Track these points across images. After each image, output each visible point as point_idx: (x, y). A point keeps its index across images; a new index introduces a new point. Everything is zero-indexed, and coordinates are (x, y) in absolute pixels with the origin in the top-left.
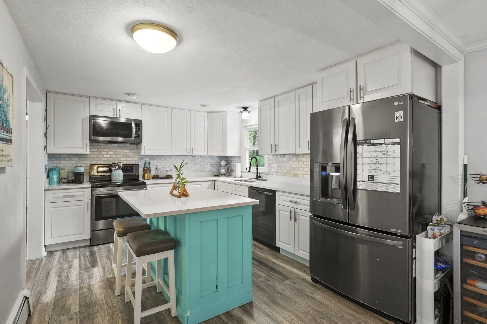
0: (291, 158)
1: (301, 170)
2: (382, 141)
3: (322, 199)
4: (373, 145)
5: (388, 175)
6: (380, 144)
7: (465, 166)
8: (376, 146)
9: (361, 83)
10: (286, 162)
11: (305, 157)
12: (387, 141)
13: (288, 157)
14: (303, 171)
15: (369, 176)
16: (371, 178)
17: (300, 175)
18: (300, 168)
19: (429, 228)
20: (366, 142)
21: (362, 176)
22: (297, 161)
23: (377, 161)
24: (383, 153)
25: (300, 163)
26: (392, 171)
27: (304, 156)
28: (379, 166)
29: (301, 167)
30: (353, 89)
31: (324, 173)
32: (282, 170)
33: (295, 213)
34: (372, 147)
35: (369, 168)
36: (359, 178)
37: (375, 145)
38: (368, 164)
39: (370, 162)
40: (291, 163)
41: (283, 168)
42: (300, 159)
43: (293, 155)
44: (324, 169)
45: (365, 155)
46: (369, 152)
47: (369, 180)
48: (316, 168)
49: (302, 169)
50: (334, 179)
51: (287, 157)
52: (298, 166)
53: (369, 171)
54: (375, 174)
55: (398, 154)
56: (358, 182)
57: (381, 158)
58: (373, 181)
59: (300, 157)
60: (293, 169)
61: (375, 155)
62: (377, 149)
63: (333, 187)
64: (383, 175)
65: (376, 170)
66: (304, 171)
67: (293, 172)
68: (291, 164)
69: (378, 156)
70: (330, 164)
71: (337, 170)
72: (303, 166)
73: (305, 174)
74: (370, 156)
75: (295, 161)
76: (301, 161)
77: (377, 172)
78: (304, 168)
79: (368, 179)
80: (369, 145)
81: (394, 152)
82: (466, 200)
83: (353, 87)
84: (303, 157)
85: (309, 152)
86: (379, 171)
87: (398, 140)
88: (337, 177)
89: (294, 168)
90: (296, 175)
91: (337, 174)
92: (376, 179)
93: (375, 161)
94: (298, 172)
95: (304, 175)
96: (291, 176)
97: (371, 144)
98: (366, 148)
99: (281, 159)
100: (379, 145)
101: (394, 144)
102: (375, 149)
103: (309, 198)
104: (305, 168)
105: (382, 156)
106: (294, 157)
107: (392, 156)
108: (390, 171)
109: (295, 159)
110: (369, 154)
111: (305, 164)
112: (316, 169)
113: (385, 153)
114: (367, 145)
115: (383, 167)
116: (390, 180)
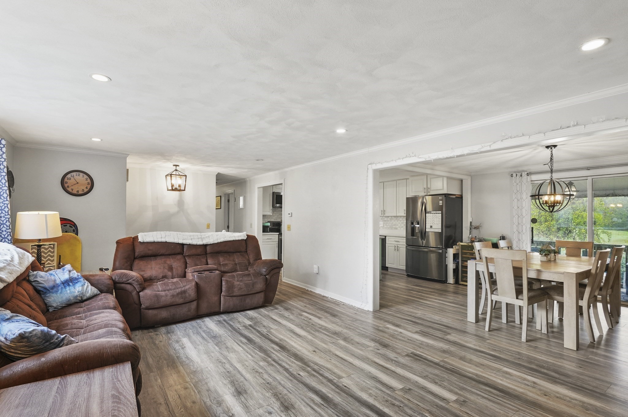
0: (393, 218)
2: (435, 212)
3: (411, 237)
5: (437, 225)
6: (435, 213)
7: (471, 222)
9: (429, 186)
10: (389, 221)
12: (437, 212)
16: (431, 227)
19: (454, 246)
20: (429, 212)
21: (428, 226)
23: (434, 220)
25: (399, 221)
31: (412, 226)
32: (387, 225)
33: (398, 247)
34: (431, 214)
35: (431, 223)
36: (427, 227)
37: (433, 213)
39: (431, 220)
40: (392, 221)
41: (388, 224)
42: (398, 219)
43: (394, 216)
44: (412, 223)
45: (429, 217)
49: (400, 225)
50: (417, 228)
51: (390, 217)
52: (397, 223)
55: (440, 217)
56: (426, 229)
61: (433, 218)
62: (434, 215)
63: (417, 232)
64: (435, 225)
67: (394, 227)
70: (415, 221)
71: (418, 224)
77: (433, 224)
82: (470, 236)
83: (425, 187)
84: (402, 218)
85: (405, 215)
87: (440, 212)
88: (418, 227)
89: (395, 224)
90: (396, 229)
91: (418, 226)
92: (433, 227)
94: (397, 227)
95: (402, 228)
96: (393, 229)
98: (429, 214)
99: (386, 219)
103: (405, 239)
105: (435, 218)
107: (438, 218)
109: (395, 219)
110: (431, 217)
111: (401, 222)
112: (409, 224)
115: (435, 223)
116: (438, 227)
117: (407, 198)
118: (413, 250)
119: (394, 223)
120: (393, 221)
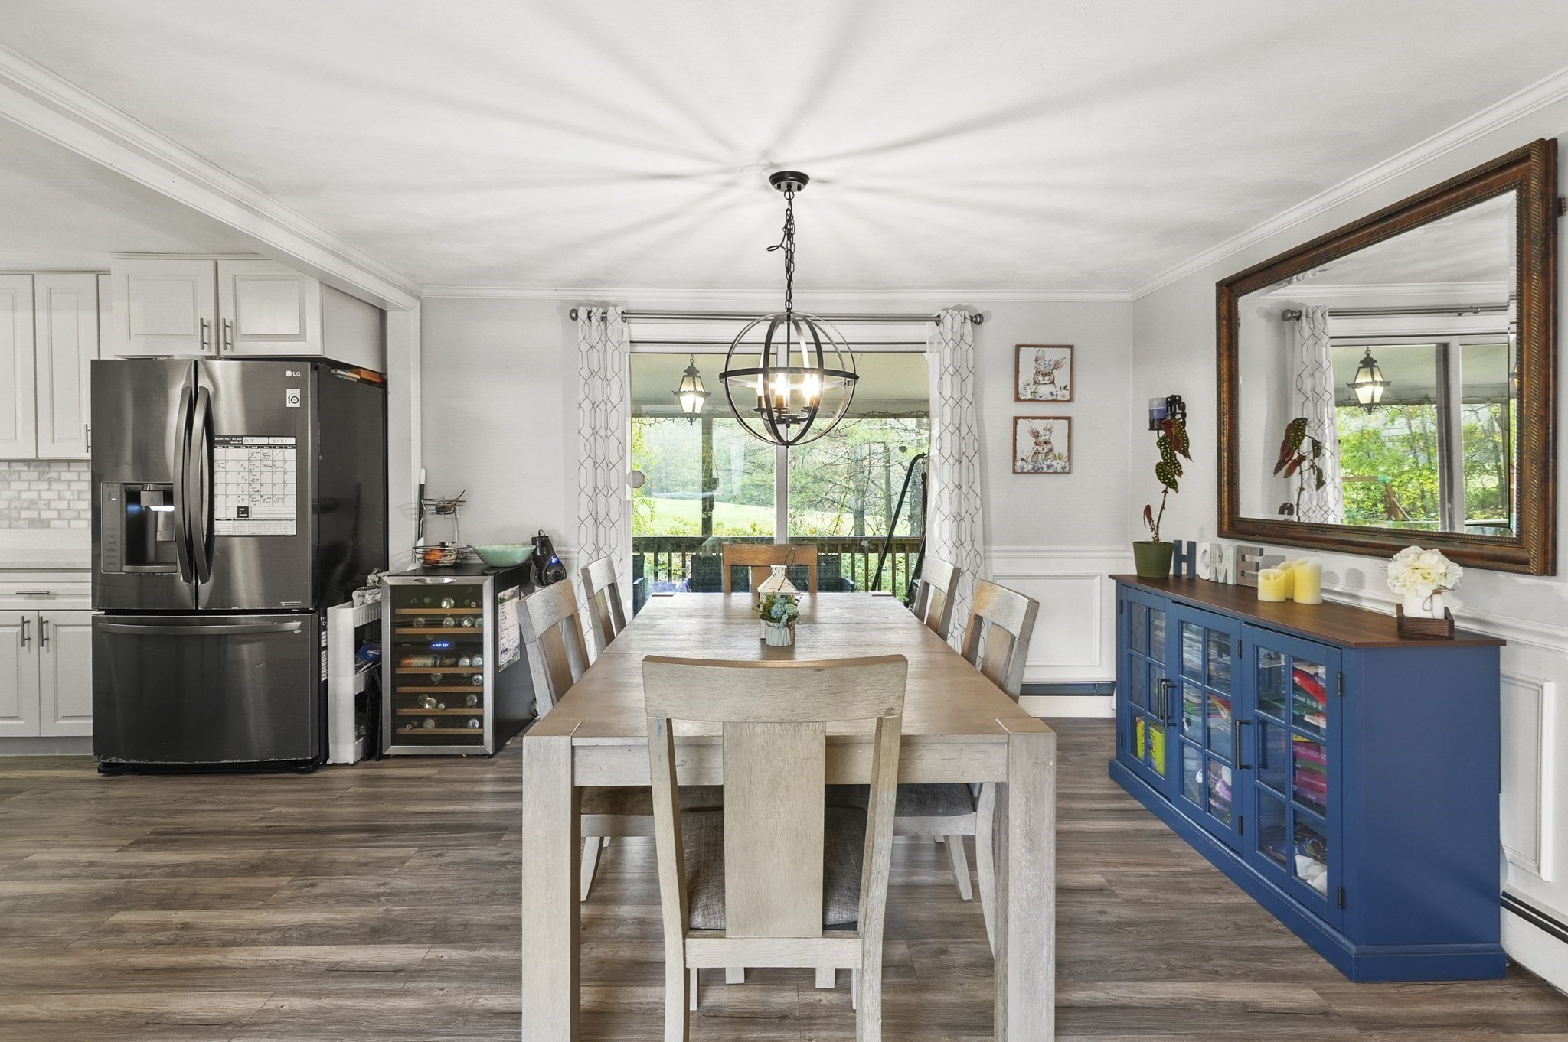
0: (19, 471)
1: (58, 508)
2: (264, 441)
3: (126, 569)
4: (247, 447)
5: (274, 504)
6: (261, 446)
7: (422, 487)
8: (253, 450)
9: (227, 314)
11: (71, 469)
12: (273, 441)
13: (7, 468)
14: (69, 509)
15: (239, 508)
16: (243, 512)
17: (53, 523)
18: (54, 500)
19: (355, 594)
20: (232, 440)
21: (225, 508)
22: (43, 481)
23: (255, 478)
24: (266, 462)
25: (55, 486)
26: (282, 497)
27: (69, 467)
28: (258, 489)
29: (60, 499)
30: (209, 322)
31: (134, 508)
33: (41, 622)
34: (244, 451)
35: (240, 493)
36: (218, 514)
37: (251, 448)
38: (238, 484)
39: (240, 480)
40: (15, 485)
42: (54, 475)
43: (27, 462)
44: (133, 497)
45: (231, 466)
46: (238, 461)
47: (238, 516)
48: (110, 495)
49: (64, 505)
50: (161, 520)
52: (46, 495)
53: (240, 499)
54: (251, 504)
55: (291, 466)
56: (216, 522)
57: (261, 473)
58: (247, 517)
59: (52, 469)
60: (25, 505)
61: (251, 467)
62: (255, 455)
63: (159, 538)
64: (266, 504)
65: (253, 496)
66: (73, 510)
67: (24, 514)
68: (20, 492)
69: (256, 469)
70: (150, 486)
71: (168, 499)
72: (68, 495)
73: (75, 519)
74: (240, 469)
75: (33, 481)
76: (59, 480)
77: (254, 500)
78: (69, 501)
79: (238, 513)
80: (239, 447)
81: (285, 461)
82: (421, 543)
83: (209, 317)
84: (67, 469)
85: (89, 455)
86: (258, 497)
87: (292, 441)
88: (169, 516)
89: (33, 502)
90: (43, 524)
91: (170, 509)
92: (253, 514)
93: (251, 478)
94: (45, 515)
95: (72, 522)
96: (18, 527)
97: (242, 444)
98: (231, 452)
100: (259, 448)
101: (286, 448)
102: (250, 455)
103: (89, 576)
104: (74, 500)
105: (264, 469)
106: (29, 467)
107: (282, 470)
108: (280, 497)
109: (35, 475)
110: (239, 464)
111: (72, 488)
112: (110, 500)
113: (270, 462)
114: (235, 447)
115: (266, 490)
116: (278, 512)
117: (100, 368)
118: (140, 637)
119: (25, 495)
120: (24, 486)
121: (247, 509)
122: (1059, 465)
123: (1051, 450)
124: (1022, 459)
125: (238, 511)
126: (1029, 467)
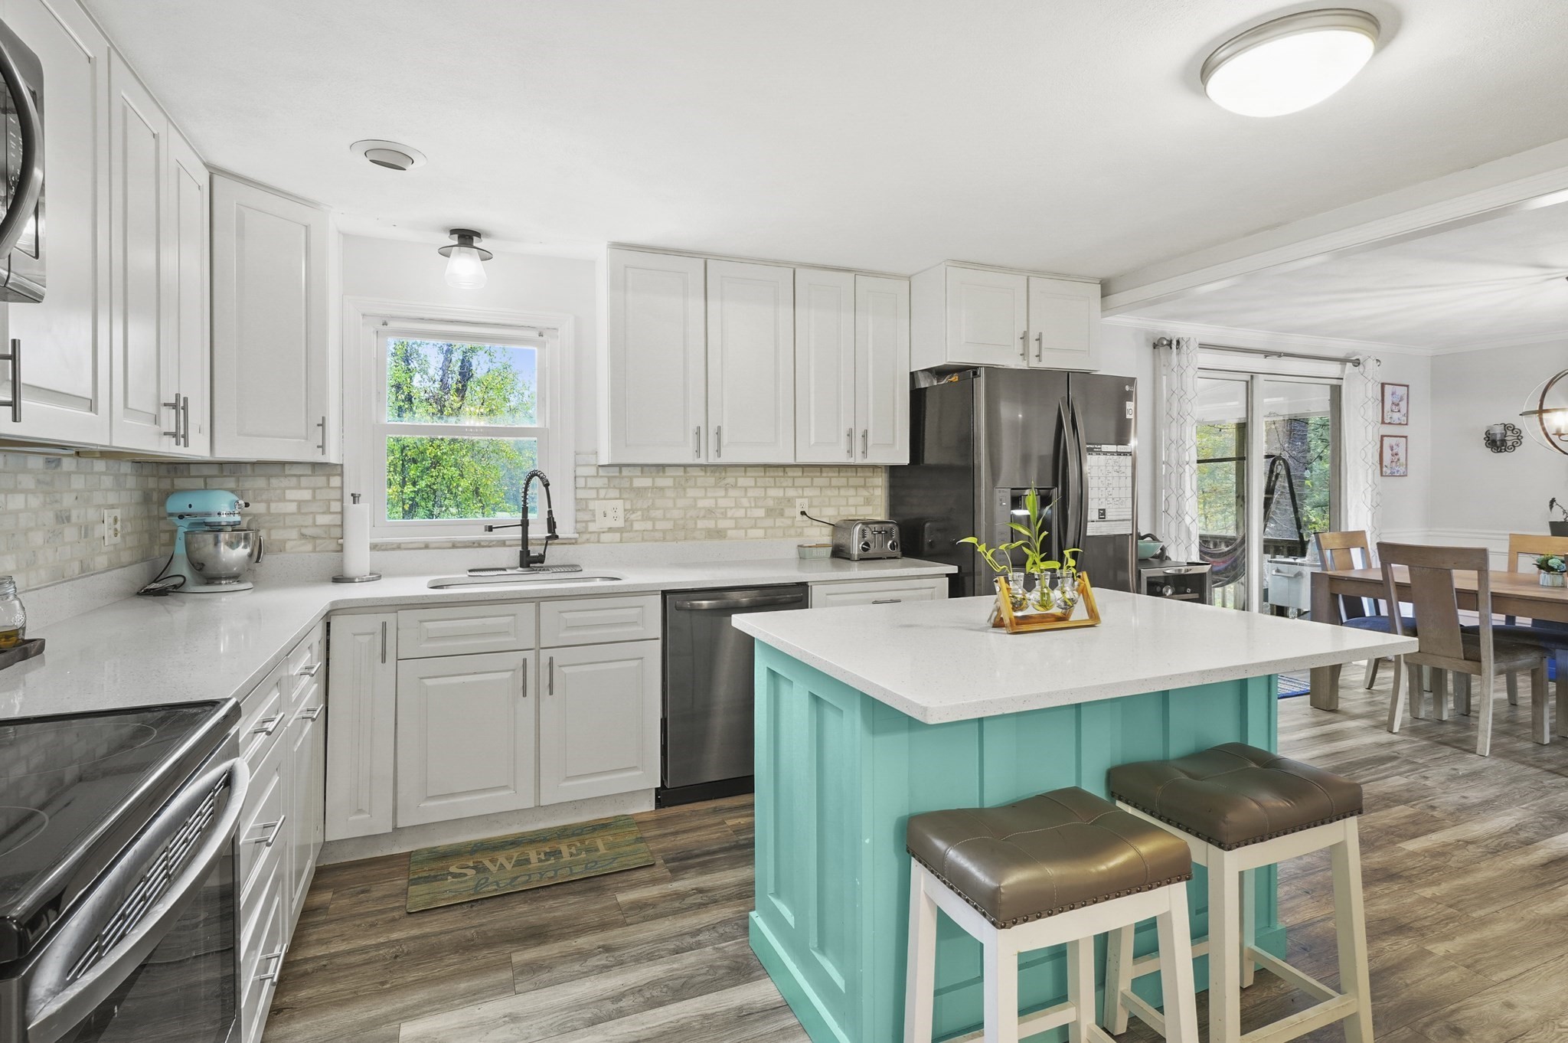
0: (696, 477)
1: (735, 516)
2: (1114, 448)
4: (1104, 455)
5: (1120, 506)
6: (1112, 453)
8: (1108, 457)
10: (669, 493)
11: (748, 474)
12: (1119, 448)
13: (682, 474)
14: (746, 517)
15: (1100, 510)
16: (1102, 513)
17: (729, 533)
18: (731, 508)
20: (1095, 448)
21: (1092, 512)
22: (720, 487)
23: (1111, 482)
24: (1114, 468)
25: (733, 493)
26: (1124, 499)
27: (745, 472)
28: (1113, 492)
29: (737, 506)
32: (654, 520)
35: (1099, 496)
36: (1089, 516)
37: (1106, 454)
38: (1099, 488)
39: (1100, 485)
40: (691, 493)
41: (658, 514)
42: (730, 480)
45: (1094, 472)
46: (1099, 467)
47: (1100, 518)
48: (1001, 500)
49: (741, 513)
51: (669, 472)
52: (722, 502)
53: (1100, 502)
54: (1107, 507)
55: (1129, 472)
56: (1088, 523)
57: (1113, 478)
58: (1104, 518)
59: (728, 474)
60: (702, 514)
61: (1108, 473)
62: (1109, 461)
64: (1115, 506)
65: (1108, 499)
66: (750, 518)
67: (701, 524)
68: (695, 499)
69: (1110, 475)
72: (745, 502)
73: (751, 528)
74: (1100, 475)
75: (710, 487)
76: (735, 486)
77: (1109, 503)
78: (746, 508)
79: (1098, 515)
80: (1101, 455)
81: (1125, 467)
83: (1023, 327)
86: (1112, 500)
87: (1128, 448)
89: (707, 510)
90: (717, 534)
92: (1108, 517)
93: (1107, 482)
94: (722, 524)
95: (749, 531)
96: (694, 538)
97: (1103, 451)
99: (644, 482)
100: (1110, 455)
101: (1125, 455)
104: (751, 507)
105: (1114, 474)
106: (706, 472)
107: (1124, 475)
109: (711, 480)
110: (1100, 470)
111: (749, 495)
112: (1001, 504)
113: (1118, 468)
114: (1098, 454)
115: (1115, 494)
116: (1123, 513)
119: (701, 504)
120: (700, 493)
121: (1104, 510)
122: (1402, 469)
123: (1399, 460)
124: (1386, 466)
125: (1099, 513)
126: (1389, 472)
